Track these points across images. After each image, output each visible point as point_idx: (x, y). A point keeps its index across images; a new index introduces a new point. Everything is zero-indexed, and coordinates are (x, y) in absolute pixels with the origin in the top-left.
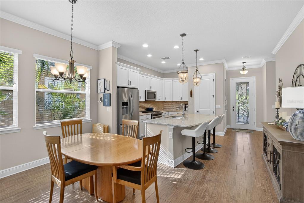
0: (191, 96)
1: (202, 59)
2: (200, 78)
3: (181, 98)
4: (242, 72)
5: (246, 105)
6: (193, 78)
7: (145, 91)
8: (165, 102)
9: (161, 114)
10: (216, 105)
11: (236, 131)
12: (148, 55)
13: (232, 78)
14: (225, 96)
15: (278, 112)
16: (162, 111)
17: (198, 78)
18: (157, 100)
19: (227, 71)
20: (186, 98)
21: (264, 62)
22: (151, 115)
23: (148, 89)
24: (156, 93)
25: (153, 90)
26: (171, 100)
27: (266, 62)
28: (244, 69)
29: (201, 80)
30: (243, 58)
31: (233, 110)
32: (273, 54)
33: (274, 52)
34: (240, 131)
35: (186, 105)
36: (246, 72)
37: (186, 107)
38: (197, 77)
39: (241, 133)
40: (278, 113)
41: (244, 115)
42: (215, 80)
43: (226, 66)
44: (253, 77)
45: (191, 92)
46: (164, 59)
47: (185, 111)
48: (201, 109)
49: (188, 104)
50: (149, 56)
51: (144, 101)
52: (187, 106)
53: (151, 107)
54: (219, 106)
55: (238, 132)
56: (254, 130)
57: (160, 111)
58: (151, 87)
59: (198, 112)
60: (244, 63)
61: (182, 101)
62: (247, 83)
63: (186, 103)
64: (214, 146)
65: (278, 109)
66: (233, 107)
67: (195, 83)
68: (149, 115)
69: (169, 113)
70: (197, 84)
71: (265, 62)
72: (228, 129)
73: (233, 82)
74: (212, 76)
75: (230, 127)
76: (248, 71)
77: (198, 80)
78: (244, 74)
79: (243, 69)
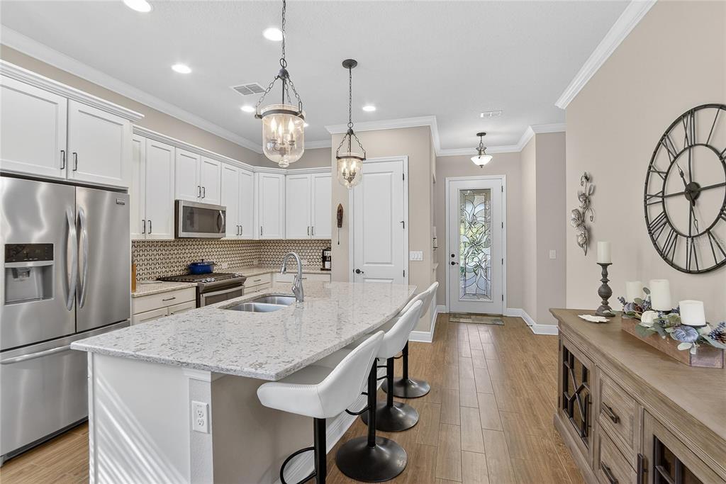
0: (340, 223)
1: (369, 108)
2: (362, 159)
3: (311, 230)
4: (477, 161)
5: (483, 250)
6: (338, 158)
7: (177, 203)
8: (260, 242)
9: (239, 284)
10: (411, 252)
11: (462, 320)
12: (174, 63)
13: (451, 178)
14: (434, 225)
15: (605, 275)
16: (245, 273)
17: (355, 157)
18: (230, 234)
19: (437, 158)
20: (325, 230)
21: (530, 133)
22: (197, 288)
23: (190, 197)
24: (224, 212)
25: (211, 200)
26: (281, 237)
27: (536, 134)
28: (481, 151)
29: (366, 167)
30: (482, 115)
31: (453, 263)
32: (560, 107)
33: (562, 103)
34: (470, 321)
35: (324, 250)
36: (485, 160)
37: (324, 259)
38: (353, 154)
39: (475, 326)
40: (605, 281)
41: (479, 275)
42: (408, 177)
43: (437, 141)
44: (499, 176)
45: (340, 212)
46: (245, 91)
47: (322, 269)
48: (367, 263)
49: (329, 249)
50: (182, 69)
51: (173, 238)
52: (327, 254)
53: (208, 260)
54: (417, 255)
55: (465, 325)
56: (501, 316)
57: (237, 273)
58: (202, 191)
59: (358, 272)
60: (481, 134)
61: (313, 238)
62: (486, 192)
63: (326, 245)
64: (406, 393)
65: (605, 266)
66: (453, 256)
67: (344, 174)
68: (187, 292)
69: (272, 279)
70: (350, 180)
71: (534, 134)
72: (440, 315)
73: (454, 185)
74: (400, 166)
75: (444, 309)
76: (491, 157)
77: (354, 165)
78: (481, 166)
79: (478, 152)
